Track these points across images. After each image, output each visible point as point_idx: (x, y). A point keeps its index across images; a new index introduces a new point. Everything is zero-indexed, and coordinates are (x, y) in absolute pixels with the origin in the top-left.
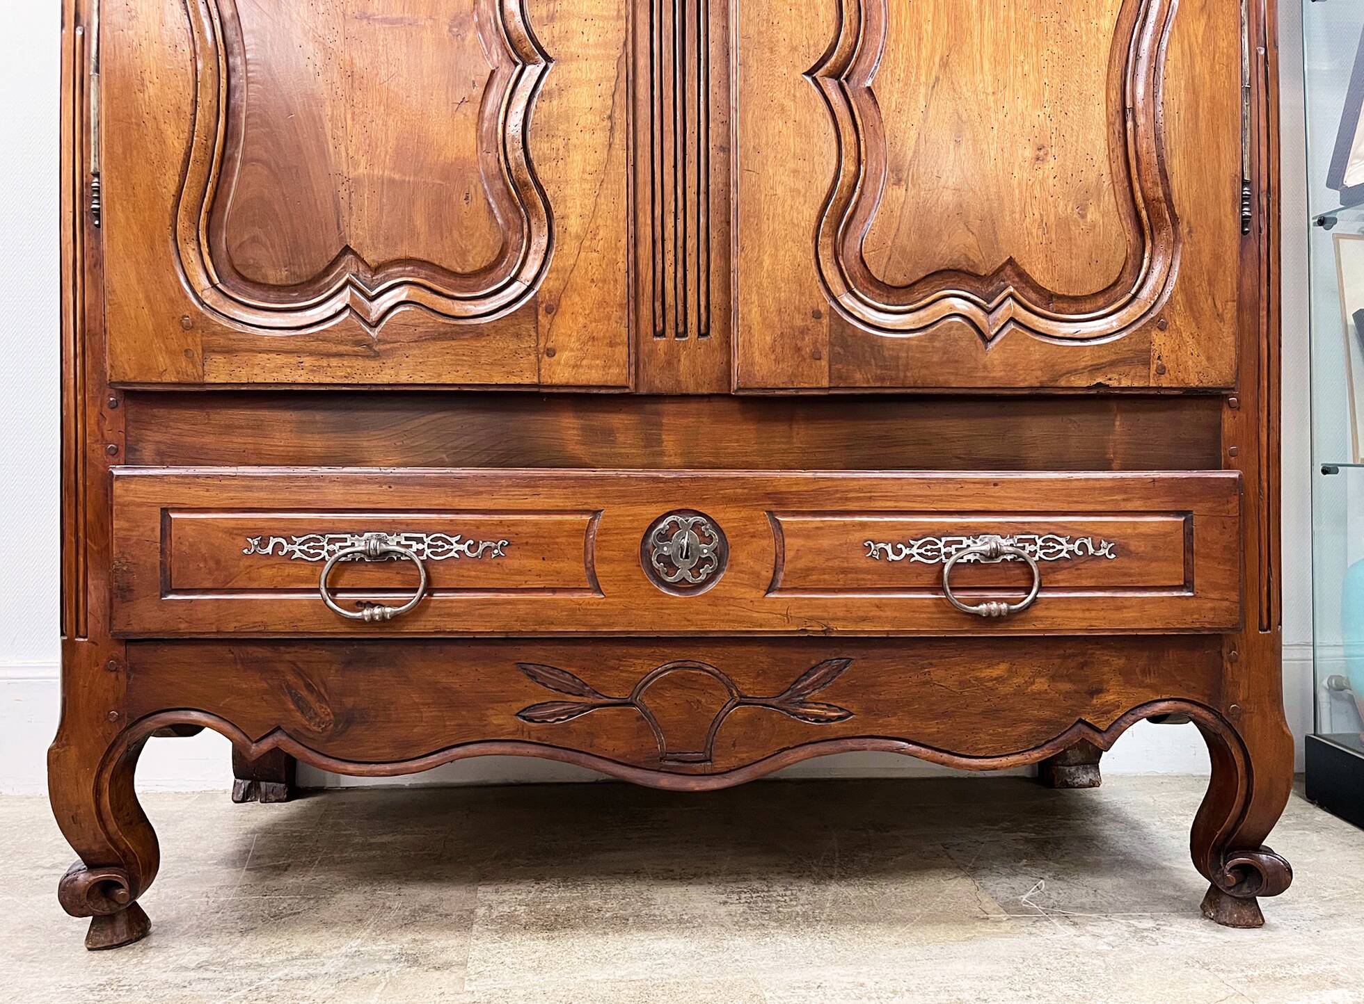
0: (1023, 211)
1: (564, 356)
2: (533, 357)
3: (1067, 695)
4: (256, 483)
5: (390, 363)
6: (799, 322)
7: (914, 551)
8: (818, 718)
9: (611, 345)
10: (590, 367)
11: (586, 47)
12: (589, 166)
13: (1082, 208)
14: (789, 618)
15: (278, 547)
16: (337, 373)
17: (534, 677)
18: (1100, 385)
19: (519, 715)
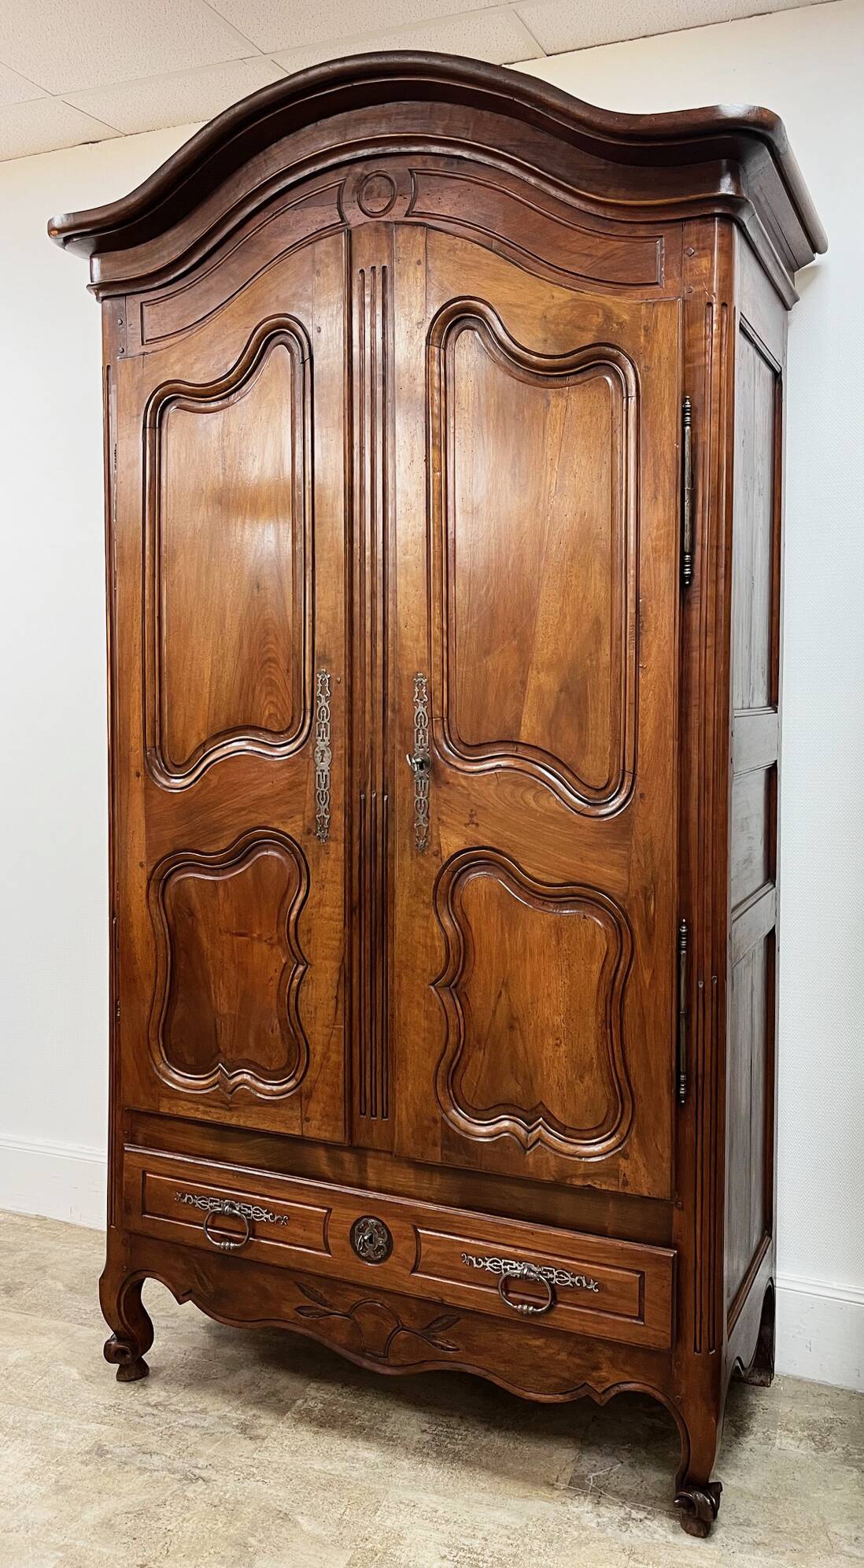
0: (548, 1075)
1: (314, 1123)
2: (299, 1121)
3: (578, 1366)
4: (181, 1165)
5: (236, 1114)
6: (426, 1123)
7: (488, 1264)
8: (442, 1348)
9: (336, 1120)
10: (326, 1131)
11: (325, 958)
12: (326, 1023)
13: (581, 1078)
14: (423, 1290)
15: (189, 1198)
16: (214, 1116)
17: (303, 1291)
18: (589, 1186)
19: (296, 1310)
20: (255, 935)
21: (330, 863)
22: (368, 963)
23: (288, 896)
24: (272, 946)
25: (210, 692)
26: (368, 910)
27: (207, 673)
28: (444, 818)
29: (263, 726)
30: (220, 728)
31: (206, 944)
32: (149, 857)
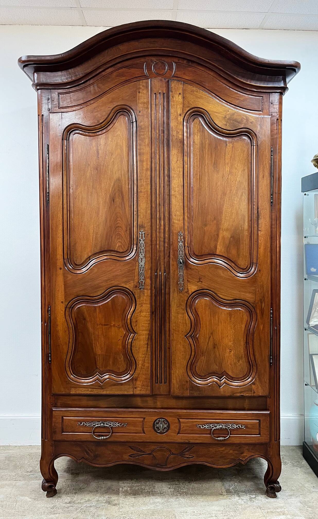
0: (227, 361)
1: (138, 389)
2: (132, 389)
3: (237, 454)
4: (79, 412)
5: (105, 390)
6: (183, 383)
7: (206, 427)
8: (187, 458)
9: (147, 386)
10: (143, 391)
11: (143, 331)
12: (143, 353)
13: (239, 361)
14: (182, 439)
15: (84, 424)
16: (95, 392)
17: (132, 449)
18: (242, 395)
19: (129, 456)
20: (112, 325)
21: (145, 297)
22: (158, 331)
23: (126, 310)
24: (120, 328)
25: (93, 238)
26: (158, 312)
27: (91, 231)
28: (189, 280)
29: (116, 250)
30: (97, 251)
31: (91, 330)
32: (65, 300)
